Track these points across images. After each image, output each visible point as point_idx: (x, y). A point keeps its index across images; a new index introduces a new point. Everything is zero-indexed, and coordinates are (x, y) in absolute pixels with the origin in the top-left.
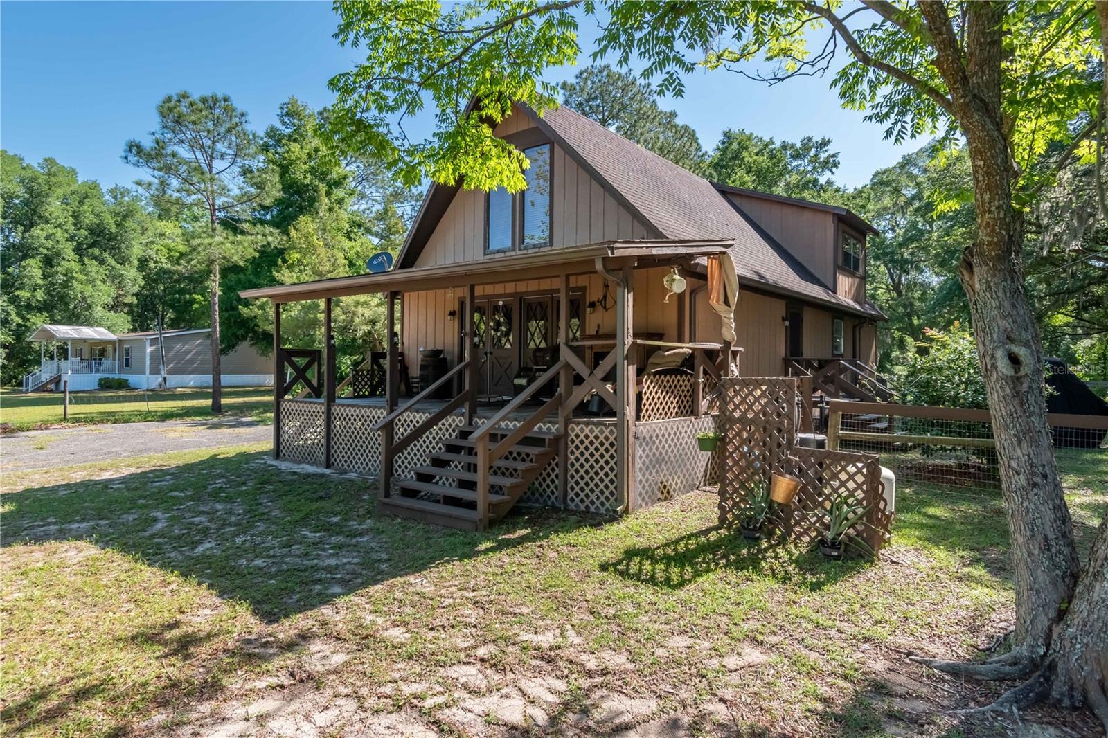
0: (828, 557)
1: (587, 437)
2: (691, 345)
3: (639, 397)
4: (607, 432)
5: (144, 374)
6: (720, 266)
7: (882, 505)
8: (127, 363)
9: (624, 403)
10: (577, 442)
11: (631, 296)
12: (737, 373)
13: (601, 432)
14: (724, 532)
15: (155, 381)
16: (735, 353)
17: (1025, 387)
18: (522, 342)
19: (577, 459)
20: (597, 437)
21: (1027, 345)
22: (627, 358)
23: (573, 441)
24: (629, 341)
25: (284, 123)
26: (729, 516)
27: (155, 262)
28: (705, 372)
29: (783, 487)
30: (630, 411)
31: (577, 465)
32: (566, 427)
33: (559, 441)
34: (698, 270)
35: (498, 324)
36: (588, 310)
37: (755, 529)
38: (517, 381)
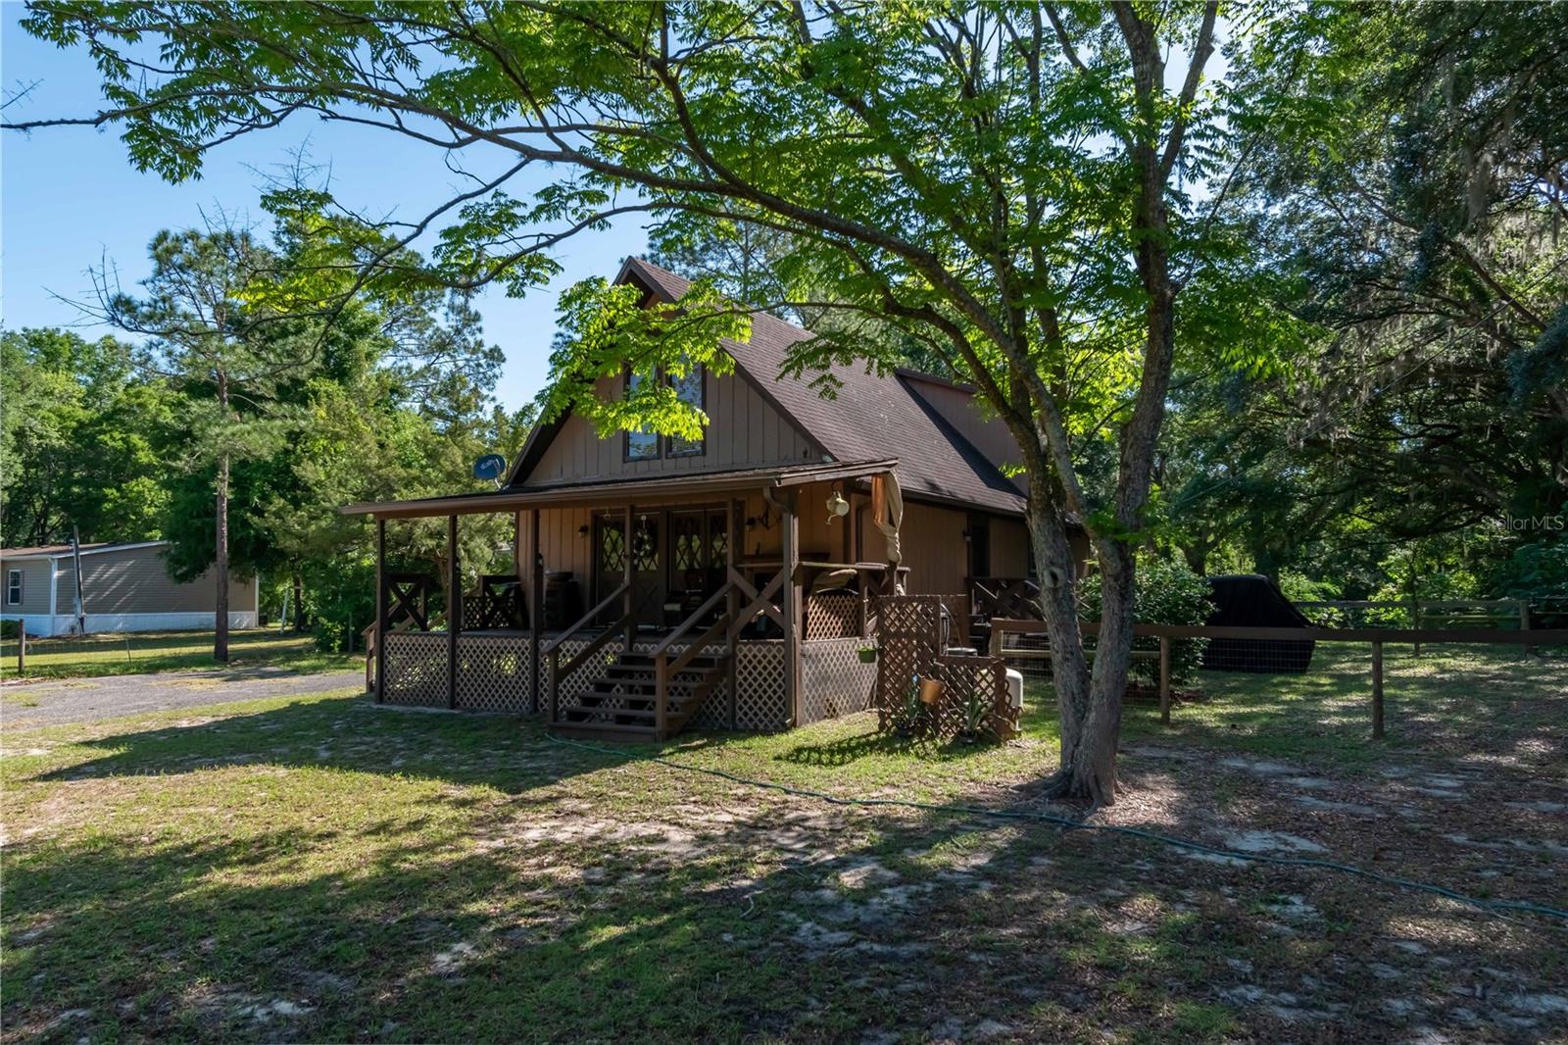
0: (965, 745)
1: (755, 656)
2: (858, 565)
3: (805, 617)
4: (774, 651)
5: (48, 612)
6: (884, 485)
7: (1007, 699)
8: (16, 596)
9: (791, 621)
10: (745, 662)
11: (796, 521)
12: (903, 594)
13: (769, 651)
14: (882, 735)
15: (64, 623)
16: (901, 574)
17: (1060, 595)
18: (669, 563)
19: (745, 679)
20: (765, 657)
21: (1061, 567)
22: (793, 579)
23: (741, 662)
24: (795, 562)
25: (279, 243)
26: (888, 722)
27: (40, 437)
28: (870, 593)
29: (930, 689)
30: (797, 629)
31: (745, 685)
32: (734, 646)
33: (727, 663)
34: (863, 487)
35: (641, 542)
36: (747, 528)
37: (909, 729)
38: (668, 607)
